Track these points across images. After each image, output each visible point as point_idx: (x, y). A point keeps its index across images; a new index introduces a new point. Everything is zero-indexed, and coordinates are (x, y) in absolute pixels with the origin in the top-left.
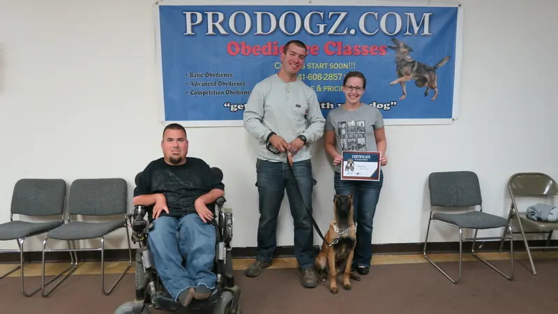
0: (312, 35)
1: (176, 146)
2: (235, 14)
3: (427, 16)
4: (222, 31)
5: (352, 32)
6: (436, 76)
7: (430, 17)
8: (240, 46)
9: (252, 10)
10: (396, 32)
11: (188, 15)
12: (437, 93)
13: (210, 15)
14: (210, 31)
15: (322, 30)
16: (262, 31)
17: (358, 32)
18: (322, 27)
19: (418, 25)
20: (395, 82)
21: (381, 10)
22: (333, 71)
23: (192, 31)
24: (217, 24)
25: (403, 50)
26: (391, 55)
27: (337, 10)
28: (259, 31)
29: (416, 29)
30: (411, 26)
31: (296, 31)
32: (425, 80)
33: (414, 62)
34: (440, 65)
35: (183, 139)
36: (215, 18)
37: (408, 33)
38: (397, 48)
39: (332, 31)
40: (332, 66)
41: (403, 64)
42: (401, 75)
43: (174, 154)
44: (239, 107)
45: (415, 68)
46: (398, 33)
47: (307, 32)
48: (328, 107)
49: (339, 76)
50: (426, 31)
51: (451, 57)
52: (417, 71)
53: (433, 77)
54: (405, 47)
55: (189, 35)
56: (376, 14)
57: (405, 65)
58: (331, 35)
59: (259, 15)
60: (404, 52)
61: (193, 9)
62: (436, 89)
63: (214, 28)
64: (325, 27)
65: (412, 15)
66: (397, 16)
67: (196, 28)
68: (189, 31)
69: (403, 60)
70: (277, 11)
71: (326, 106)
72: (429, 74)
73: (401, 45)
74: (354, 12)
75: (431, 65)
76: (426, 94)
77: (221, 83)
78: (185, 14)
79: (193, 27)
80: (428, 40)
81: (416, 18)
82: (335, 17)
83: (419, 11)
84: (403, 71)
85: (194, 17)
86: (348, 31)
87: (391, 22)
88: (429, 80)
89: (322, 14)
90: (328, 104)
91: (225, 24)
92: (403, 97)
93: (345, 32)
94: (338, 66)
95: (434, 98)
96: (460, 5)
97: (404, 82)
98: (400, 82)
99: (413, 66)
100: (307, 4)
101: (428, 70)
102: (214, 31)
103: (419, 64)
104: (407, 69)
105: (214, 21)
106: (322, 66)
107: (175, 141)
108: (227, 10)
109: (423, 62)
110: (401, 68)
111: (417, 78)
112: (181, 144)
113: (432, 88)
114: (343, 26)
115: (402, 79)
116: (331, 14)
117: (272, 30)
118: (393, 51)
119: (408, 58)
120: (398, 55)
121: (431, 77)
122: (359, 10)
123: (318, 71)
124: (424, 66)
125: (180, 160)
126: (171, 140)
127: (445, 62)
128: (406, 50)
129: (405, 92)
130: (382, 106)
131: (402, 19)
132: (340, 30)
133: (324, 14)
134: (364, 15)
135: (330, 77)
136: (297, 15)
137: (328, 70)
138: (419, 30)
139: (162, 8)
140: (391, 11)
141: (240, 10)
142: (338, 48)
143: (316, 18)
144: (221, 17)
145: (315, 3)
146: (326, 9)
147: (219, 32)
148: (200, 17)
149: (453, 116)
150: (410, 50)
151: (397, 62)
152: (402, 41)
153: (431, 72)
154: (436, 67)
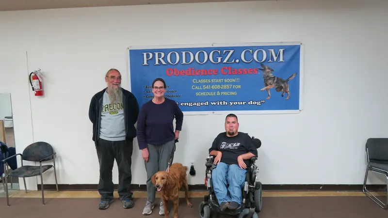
0: (214, 63)
2: (170, 53)
3: (281, 51)
4: (164, 63)
5: (237, 61)
6: (289, 85)
7: (284, 51)
8: (173, 71)
9: (180, 51)
10: (263, 60)
11: (145, 54)
12: (289, 95)
13: (157, 54)
14: (157, 63)
15: (219, 61)
16: (186, 62)
17: (241, 61)
18: (219, 59)
19: (276, 56)
20: (264, 89)
21: (254, 48)
22: (227, 83)
23: (147, 63)
24: (161, 59)
25: (268, 70)
26: (261, 74)
27: (228, 49)
28: (184, 62)
29: (275, 58)
30: (272, 56)
31: (205, 61)
32: (281, 88)
33: (274, 77)
34: (291, 79)
36: (160, 56)
37: (270, 61)
38: (264, 70)
39: (225, 61)
40: (226, 81)
41: (268, 78)
42: (267, 85)
45: (275, 81)
46: (265, 61)
47: (211, 62)
48: (224, 104)
49: (230, 86)
50: (281, 60)
51: (297, 73)
52: (276, 82)
53: (287, 86)
54: (269, 69)
55: (145, 65)
56: (251, 51)
58: (224, 63)
59: (184, 53)
60: (268, 72)
61: (147, 51)
62: (289, 93)
63: (159, 61)
64: (221, 59)
65: (272, 50)
66: (264, 51)
67: (149, 62)
68: (145, 63)
70: (194, 50)
71: (223, 103)
72: (284, 84)
73: (266, 67)
74: (237, 50)
75: (285, 79)
76: (282, 96)
78: (143, 54)
79: (147, 60)
80: (282, 65)
81: (275, 52)
82: (227, 53)
83: (276, 48)
84: (268, 83)
85: (148, 56)
86: (235, 61)
87: (260, 54)
88: (284, 87)
89: (219, 52)
90: (224, 102)
91: (165, 59)
92: (269, 98)
93: (233, 61)
94: (230, 81)
95: (288, 98)
96: (301, 44)
97: (268, 89)
98: (267, 89)
99: (274, 80)
100: (211, 46)
102: (159, 63)
103: (277, 78)
104: (270, 81)
106: (220, 80)
107: (231, 123)
108: (166, 51)
109: (280, 77)
110: (267, 80)
111: (277, 87)
112: (234, 125)
113: (286, 92)
114: (231, 58)
115: (268, 87)
116: (224, 51)
117: (191, 62)
119: (271, 75)
120: (265, 74)
121: (285, 86)
122: (242, 49)
123: (217, 84)
124: (281, 80)
125: (233, 133)
127: (294, 77)
128: (269, 71)
129: (270, 94)
130: (256, 103)
131: (267, 53)
132: (230, 60)
133: (220, 52)
134: (244, 51)
135: (225, 87)
136: (205, 53)
137: (224, 83)
138: (277, 59)
139: (131, 51)
140: (260, 49)
141: (173, 51)
142: (229, 70)
143: (216, 54)
144: (163, 55)
145: (215, 46)
146: (222, 49)
147: (162, 63)
148: (151, 55)
149: (300, 108)
150: (272, 70)
151: (264, 77)
152: (267, 66)
153: (285, 83)
154: (288, 80)
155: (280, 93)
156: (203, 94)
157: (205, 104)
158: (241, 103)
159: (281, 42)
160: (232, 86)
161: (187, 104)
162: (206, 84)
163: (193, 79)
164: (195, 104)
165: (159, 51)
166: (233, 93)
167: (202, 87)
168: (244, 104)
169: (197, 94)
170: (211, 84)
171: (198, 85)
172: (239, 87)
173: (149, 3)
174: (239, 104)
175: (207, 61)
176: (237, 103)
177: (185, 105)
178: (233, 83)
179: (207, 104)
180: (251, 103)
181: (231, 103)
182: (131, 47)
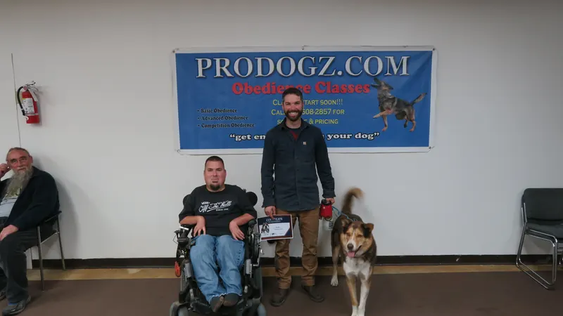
0: (304, 76)
1: (215, 175)
2: (239, 60)
3: (405, 59)
4: (229, 74)
5: (340, 73)
6: (414, 110)
7: (408, 59)
8: (243, 86)
9: (253, 56)
10: (377, 73)
11: (200, 61)
12: (415, 125)
13: (218, 61)
14: (218, 74)
15: (313, 72)
16: (263, 73)
17: (345, 74)
18: (313, 69)
19: (397, 67)
20: (378, 115)
21: (365, 54)
22: (323, 107)
23: (203, 74)
24: (224, 69)
25: (384, 88)
26: (374, 93)
27: (326, 55)
28: (260, 74)
29: (396, 70)
30: (391, 68)
31: (292, 72)
32: (404, 114)
33: (394, 98)
35: (221, 169)
36: (222, 63)
37: (388, 74)
38: (379, 87)
39: (322, 73)
40: (322, 103)
41: (385, 99)
42: (382, 110)
43: (214, 182)
44: (243, 138)
45: (396, 103)
46: (380, 74)
47: (300, 73)
49: (328, 111)
50: (404, 72)
51: (427, 94)
52: (396, 106)
53: (411, 111)
54: (386, 85)
55: (200, 78)
56: (360, 58)
57: (386, 101)
58: (320, 76)
59: (259, 60)
60: (386, 90)
61: (204, 56)
62: (414, 122)
64: (316, 70)
65: (392, 58)
66: (379, 59)
67: (206, 72)
68: (200, 74)
69: (385, 97)
70: (275, 56)
72: (408, 109)
73: (383, 84)
74: (340, 57)
76: (405, 126)
77: (227, 118)
78: (197, 61)
79: (203, 70)
80: (405, 79)
81: (395, 60)
82: (324, 61)
83: (397, 55)
84: (384, 107)
85: (204, 63)
86: (336, 73)
87: (373, 64)
88: (407, 114)
89: (313, 59)
91: (230, 68)
92: (385, 128)
93: (333, 74)
94: (328, 102)
95: (413, 129)
96: (434, 49)
97: (385, 116)
98: (382, 116)
99: (393, 103)
100: (301, 50)
101: (407, 105)
102: (221, 74)
103: (399, 101)
104: (387, 104)
105: (221, 66)
106: (313, 102)
107: (214, 171)
108: (232, 57)
110: (383, 103)
111: (396, 113)
112: (219, 173)
113: (411, 121)
114: (331, 69)
115: (384, 113)
116: (321, 58)
117: (270, 73)
118: (375, 89)
119: (389, 95)
120: (380, 93)
121: (409, 111)
122: (346, 55)
123: (309, 107)
124: (404, 102)
125: (218, 187)
126: (211, 169)
127: (422, 97)
128: (387, 88)
129: (386, 123)
130: (366, 136)
131: (383, 62)
132: (329, 71)
133: (315, 59)
134: (350, 59)
135: (321, 112)
136: (292, 60)
137: (319, 106)
138: (398, 71)
139: (178, 56)
140: (373, 55)
141: (243, 57)
142: (328, 87)
143: (308, 62)
144: (227, 62)
145: (307, 50)
146: (316, 55)
147: (226, 75)
148: (209, 63)
149: (430, 145)
150: (391, 88)
151: (379, 98)
152: (383, 81)
153: (410, 107)
154: (413, 103)
155: (402, 122)
158: (345, 136)
159: (405, 47)
160: (332, 112)
163: (273, 99)
165: (222, 56)
166: (332, 121)
168: (348, 137)
172: (342, 112)
174: (341, 137)
175: (295, 72)
176: (338, 136)
177: (260, 138)
178: (333, 107)
180: (360, 137)
181: (329, 136)
182: (178, 49)
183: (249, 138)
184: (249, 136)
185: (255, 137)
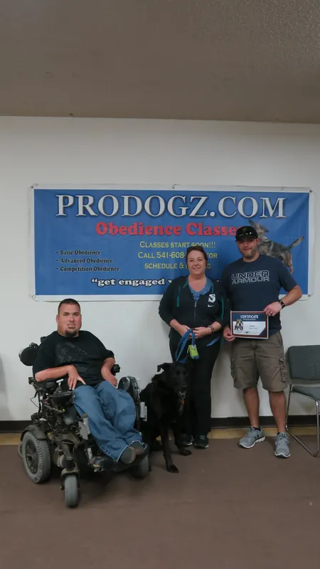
0: (175, 217)
1: (72, 320)
2: (104, 197)
3: (281, 200)
4: (92, 213)
5: (212, 214)
6: (292, 256)
7: (284, 200)
8: (108, 226)
9: (119, 194)
10: (253, 215)
11: (61, 198)
12: (292, 271)
13: (81, 198)
14: (81, 213)
15: (184, 213)
16: (129, 213)
17: (218, 215)
18: (184, 210)
19: (273, 209)
21: (239, 195)
23: (64, 212)
24: (87, 207)
25: (259, 231)
27: (198, 195)
28: (126, 213)
29: (271, 212)
30: (266, 209)
31: (161, 212)
33: (270, 242)
34: (295, 245)
35: (77, 314)
36: (85, 201)
37: (263, 216)
39: (193, 214)
41: (260, 243)
43: (70, 328)
44: (106, 283)
45: (271, 247)
46: (255, 216)
47: (170, 214)
50: (281, 214)
51: (305, 237)
52: (274, 250)
53: (288, 256)
54: (262, 228)
55: (61, 216)
56: (234, 199)
57: (262, 245)
58: (192, 217)
59: (126, 198)
60: (261, 233)
61: (65, 193)
62: (292, 267)
63: (85, 210)
64: (187, 210)
65: (267, 199)
66: (254, 200)
67: (68, 210)
68: (61, 213)
69: (260, 240)
70: (143, 195)
72: (285, 253)
73: (258, 226)
74: (213, 197)
75: (286, 245)
77: (90, 260)
78: (58, 198)
79: (64, 208)
80: (282, 222)
81: (271, 203)
82: (197, 201)
83: (273, 196)
84: (260, 251)
85: (66, 200)
86: (209, 214)
87: (248, 205)
88: (284, 258)
89: (184, 198)
91: (94, 206)
93: (206, 215)
96: (311, 191)
99: (269, 246)
100: (171, 189)
101: (284, 250)
102: (84, 213)
103: (275, 244)
104: (263, 248)
105: (84, 204)
106: (184, 245)
107: (71, 315)
108: (97, 194)
110: (258, 247)
112: (76, 318)
113: (288, 266)
114: (203, 209)
116: (192, 198)
119: (265, 238)
121: (286, 256)
122: (221, 195)
123: (180, 250)
124: (280, 246)
125: (75, 333)
126: (67, 314)
127: (299, 242)
128: (262, 231)
131: (258, 203)
132: (201, 212)
133: (186, 198)
134: (223, 200)
136: (161, 199)
138: (274, 213)
139: (36, 191)
140: (248, 196)
141: (109, 194)
142: (199, 228)
143: (178, 201)
144: (91, 200)
145: (177, 189)
146: (187, 194)
147: (89, 213)
148: (71, 200)
149: (309, 293)
150: (267, 231)
152: (259, 223)
153: (287, 252)
154: (290, 247)
156: (157, 266)
157: (159, 282)
159: (282, 188)
161: (130, 282)
162: (162, 250)
163: (142, 240)
164: (143, 281)
165: (86, 193)
167: (155, 255)
169: (147, 266)
170: (169, 250)
171: (149, 250)
172: (215, 256)
173: (71, 115)
175: (164, 213)
177: (126, 283)
179: (163, 283)
182: (37, 185)
183: (113, 283)
184: (113, 281)
185: (120, 283)
